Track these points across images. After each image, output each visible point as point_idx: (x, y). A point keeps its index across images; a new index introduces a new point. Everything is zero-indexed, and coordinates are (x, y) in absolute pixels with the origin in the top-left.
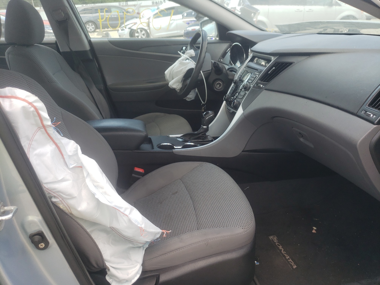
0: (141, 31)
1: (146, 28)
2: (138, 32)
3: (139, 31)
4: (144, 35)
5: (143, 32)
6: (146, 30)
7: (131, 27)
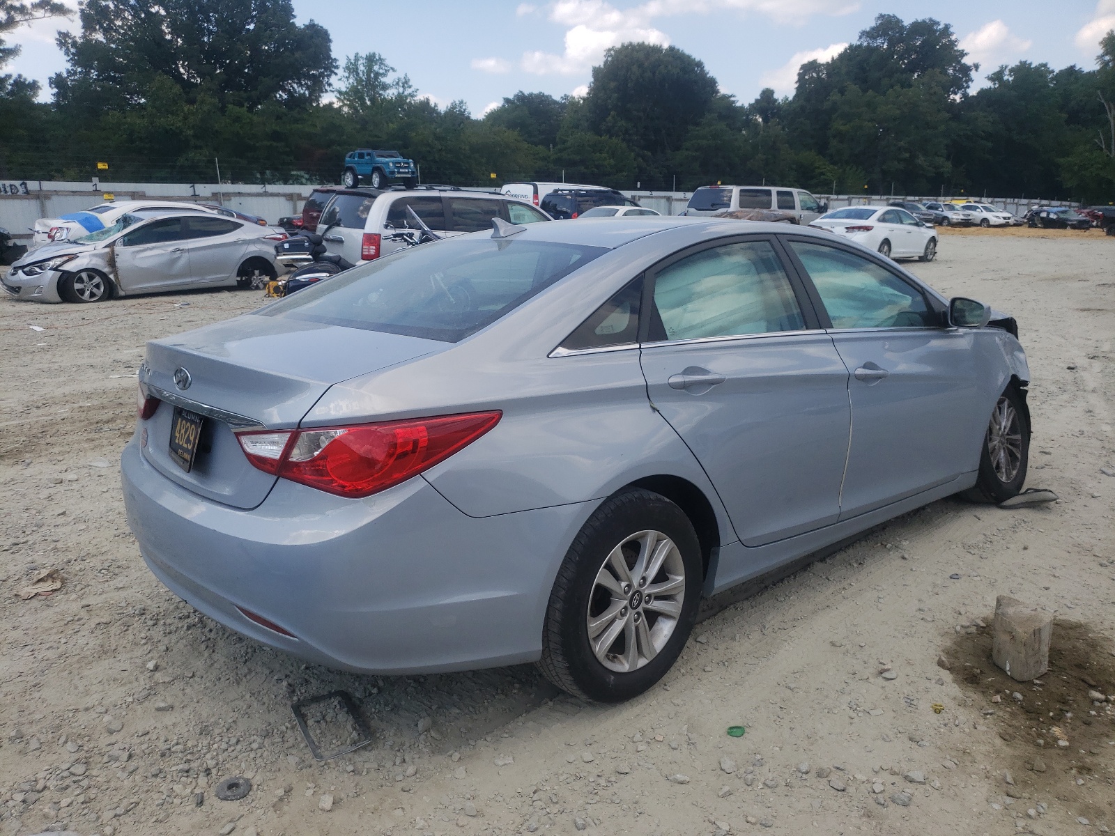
0: (91, 278)
1: (106, 270)
2: (81, 280)
3: (84, 275)
4: (97, 286)
5: (97, 280)
6: (103, 275)
7: (60, 265)
